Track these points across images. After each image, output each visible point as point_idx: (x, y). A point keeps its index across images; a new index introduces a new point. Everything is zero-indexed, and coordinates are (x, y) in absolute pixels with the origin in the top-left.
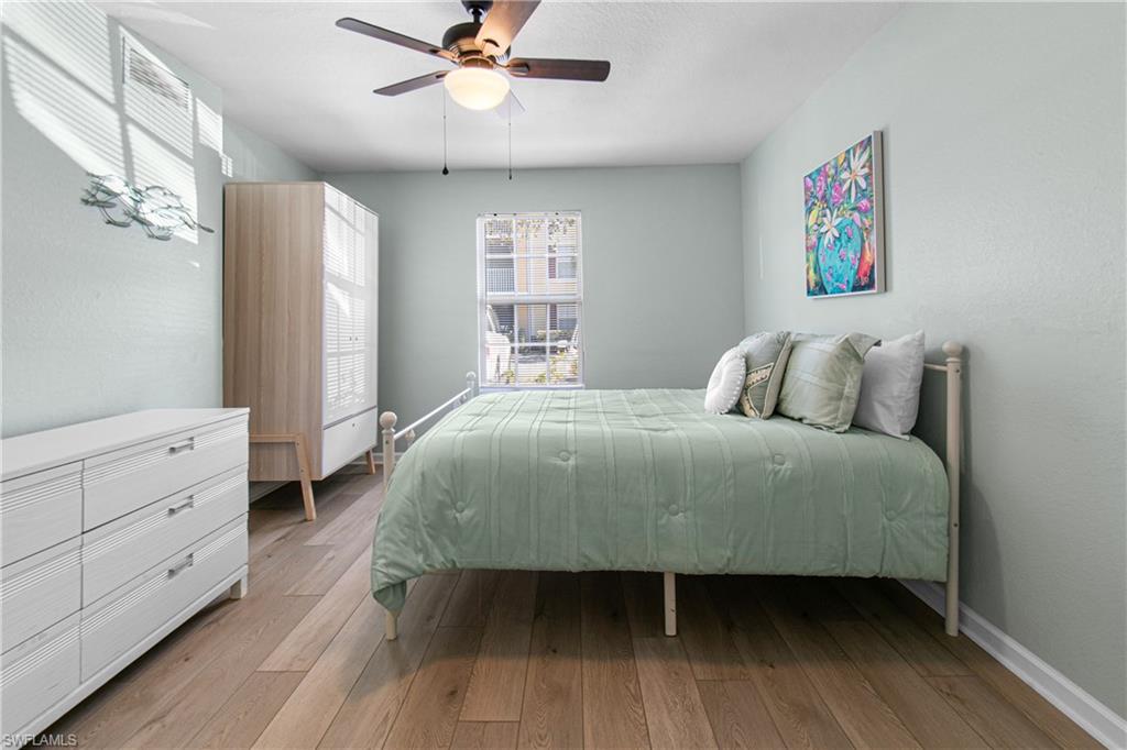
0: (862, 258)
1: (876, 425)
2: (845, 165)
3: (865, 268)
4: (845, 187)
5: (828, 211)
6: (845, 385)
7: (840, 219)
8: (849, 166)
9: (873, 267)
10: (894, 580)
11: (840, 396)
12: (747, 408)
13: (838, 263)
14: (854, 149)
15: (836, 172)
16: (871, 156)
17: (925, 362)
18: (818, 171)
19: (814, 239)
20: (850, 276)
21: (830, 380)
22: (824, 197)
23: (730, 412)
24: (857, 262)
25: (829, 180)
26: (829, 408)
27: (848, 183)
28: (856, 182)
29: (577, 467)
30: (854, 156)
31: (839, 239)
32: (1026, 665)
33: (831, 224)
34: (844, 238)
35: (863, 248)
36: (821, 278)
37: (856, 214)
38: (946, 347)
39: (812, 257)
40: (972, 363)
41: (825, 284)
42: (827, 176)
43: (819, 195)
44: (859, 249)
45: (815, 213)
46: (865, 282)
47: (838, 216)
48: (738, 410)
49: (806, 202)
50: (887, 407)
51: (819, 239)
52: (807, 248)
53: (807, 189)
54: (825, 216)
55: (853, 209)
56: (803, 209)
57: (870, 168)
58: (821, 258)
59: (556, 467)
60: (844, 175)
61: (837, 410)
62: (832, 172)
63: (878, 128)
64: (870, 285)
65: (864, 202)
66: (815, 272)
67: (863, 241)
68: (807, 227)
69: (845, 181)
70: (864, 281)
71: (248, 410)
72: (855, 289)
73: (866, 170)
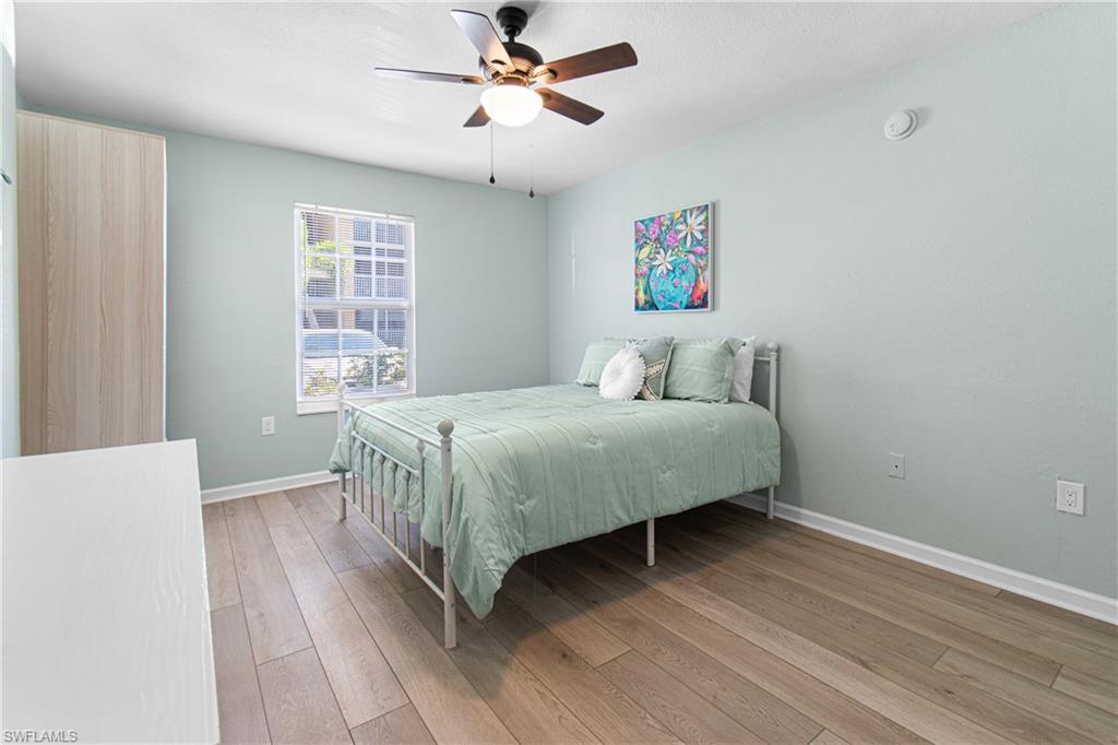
0: (696, 286)
1: (736, 397)
2: (682, 220)
3: (699, 293)
4: (680, 236)
5: (661, 250)
6: (724, 371)
7: (674, 258)
8: (685, 221)
9: (706, 293)
10: (721, 501)
11: (722, 380)
12: (647, 394)
13: (671, 289)
14: (691, 211)
15: (672, 224)
16: (707, 218)
17: (756, 355)
18: (652, 220)
19: (645, 269)
20: (685, 299)
21: (716, 369)
22: (657, 239)
23: (636, 398)
24: (691, 290)
25: (664, 228)
26: (716, 388)
27: (684, 233)
28: (692, 234)
29: (605, 449)
30: (691, 215)
31: (673, 271)
32: (819, 521)
33: (664, 261)
34: (678, 272)
35: (697, 280)
36: (652, 297)
37: (691, 256)
38: (770, 345)
39: (642, 283)
40: (782, 355)
41: (656, 303)
42: (661, 225)
43: (653, 237)
44: (693, 279)
45: (646, 250)
46: (699, 302)
47: (672, 255)
48: (640, 397)
49: (637, 241)
50: (742, 385)
51: (651, 269)
52: (637, 275)
53: (637, 231)
54: (658, 253)
55: (689, 252)
56: (634, 246)
57: (707, 226)
58: (652, 284)
59: (591, 450)
60: (679, 227)
61: (721, 388)
62: (667, 222)
63: (713, 200)
64: (704, 305)
65: (700, 248)
66: (645, 292)
67: (697, 275)
68: (637, 259)
69: (680, 231)
70: (697, 302)
71: (194, 440)
72: (687, 307)
73: (702, 227)
